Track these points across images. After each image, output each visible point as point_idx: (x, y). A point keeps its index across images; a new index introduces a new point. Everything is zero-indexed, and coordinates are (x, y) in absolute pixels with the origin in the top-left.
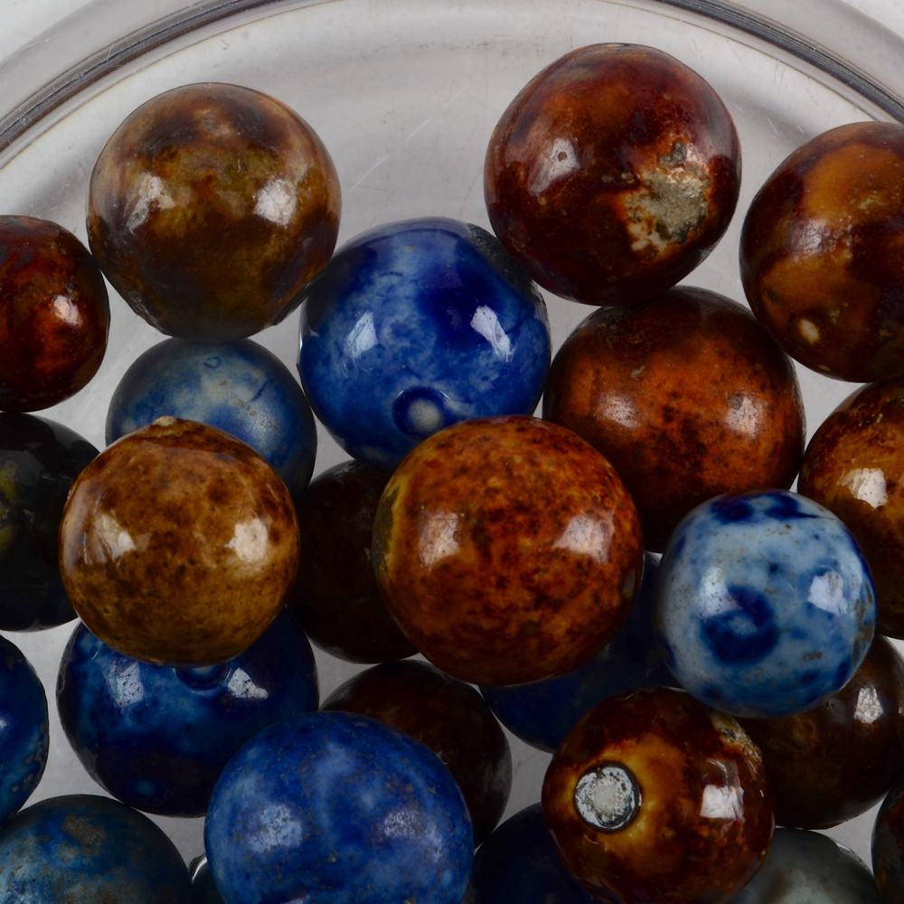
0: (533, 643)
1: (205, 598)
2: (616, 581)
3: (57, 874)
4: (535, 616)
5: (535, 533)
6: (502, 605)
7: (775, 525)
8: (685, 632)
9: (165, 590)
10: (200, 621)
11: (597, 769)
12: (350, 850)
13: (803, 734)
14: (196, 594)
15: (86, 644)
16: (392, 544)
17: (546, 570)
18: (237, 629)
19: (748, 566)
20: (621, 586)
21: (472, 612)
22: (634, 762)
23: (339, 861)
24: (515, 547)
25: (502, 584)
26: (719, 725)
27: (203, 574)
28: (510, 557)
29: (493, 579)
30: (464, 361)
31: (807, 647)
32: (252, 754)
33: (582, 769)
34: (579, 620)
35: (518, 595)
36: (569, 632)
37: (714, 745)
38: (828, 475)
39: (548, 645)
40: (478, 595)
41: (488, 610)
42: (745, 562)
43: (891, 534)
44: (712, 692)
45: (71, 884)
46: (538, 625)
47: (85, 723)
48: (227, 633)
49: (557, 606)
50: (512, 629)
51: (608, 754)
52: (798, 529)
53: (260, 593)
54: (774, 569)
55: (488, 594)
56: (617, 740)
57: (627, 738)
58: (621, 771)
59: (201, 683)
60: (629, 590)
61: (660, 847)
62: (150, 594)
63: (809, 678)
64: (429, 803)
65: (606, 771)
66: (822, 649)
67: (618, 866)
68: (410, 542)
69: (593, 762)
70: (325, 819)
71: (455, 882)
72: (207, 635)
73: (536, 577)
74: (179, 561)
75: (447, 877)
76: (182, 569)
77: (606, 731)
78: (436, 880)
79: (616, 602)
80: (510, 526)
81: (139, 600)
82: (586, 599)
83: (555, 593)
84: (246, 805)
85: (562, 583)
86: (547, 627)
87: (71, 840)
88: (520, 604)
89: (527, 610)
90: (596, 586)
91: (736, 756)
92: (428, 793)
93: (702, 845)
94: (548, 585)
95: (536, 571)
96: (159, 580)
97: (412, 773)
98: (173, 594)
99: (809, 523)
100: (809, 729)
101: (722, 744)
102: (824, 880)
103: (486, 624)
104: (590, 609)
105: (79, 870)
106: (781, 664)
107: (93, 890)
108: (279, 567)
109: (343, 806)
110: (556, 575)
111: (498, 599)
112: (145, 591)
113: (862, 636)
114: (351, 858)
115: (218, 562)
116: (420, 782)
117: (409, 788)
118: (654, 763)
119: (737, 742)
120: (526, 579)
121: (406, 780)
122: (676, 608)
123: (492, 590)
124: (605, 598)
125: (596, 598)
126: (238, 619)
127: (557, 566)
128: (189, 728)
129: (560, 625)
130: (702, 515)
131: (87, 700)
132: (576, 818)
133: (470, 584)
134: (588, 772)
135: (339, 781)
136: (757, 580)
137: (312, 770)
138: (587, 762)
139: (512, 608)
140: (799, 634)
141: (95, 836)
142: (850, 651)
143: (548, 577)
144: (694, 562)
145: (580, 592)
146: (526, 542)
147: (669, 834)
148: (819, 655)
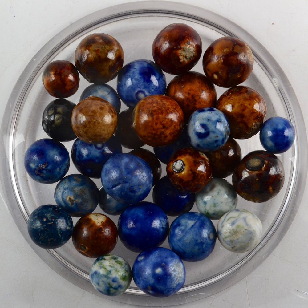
0: (163, 136)
1: (99, 128)
2: (179, 124)
3: (72, 186)
4: (163, 130)
5: (162, 114)
6: (156, 128)
7: (209, 112)
8: (192, 133)
9: (92, 126)
10: (99, 132)
11: (176, 161)
12: (129, 176)
13: (217, 156)
14: (98, 127)
15: (77, 143)
16: (135, 118)
17: (165, 121)
18: (106, 134)
19: (204, 120)
20: (180, 125)
21: (151, 130)
22: (183, 159)
23: (126, 178)
24: (159, 117)
25: (156, 124)
26: (200, 153)
27: (99, 123)
28: (158, 119)
29: (154, 123)
30: (149, 85)
31: (215, 135)
32: (109, 160)
33: (174, 162)
34: (172, 131)
35: (159, 126)
36: (170, 133)
37: (199, 156)
38: (221, 106)
39: (166, 137)
40: (152, 126)
41: (154, 129)
42: (203, 119)
43: (233, 116)
44: (198, 146)
45: (75, 188)
46: (163, 132)
47: (77, 158)
48: (104, 135)
49: (167, 128)
50: (159, 133)
51: (179, 158)
52: (213, 113)
53: (110, 127)
54: (209, 120)
55: (154, 126)
56: (180, 155)
57: (182, 155)
58: (181, 161)
59: (99, 149)
60: (181, 126)
61: (188, 175)
62: (89, 127)
63: (216, 141)
64: (144, 168)
65: (178, 161)
66: (218, 135)
67: (181, 180)
68: (138, 118)
69: (176, 160)
70: (124, 170)
71: (149, 184)
72: (100, 136)
73: (163, 122)
74: (94, 120)
75: (148, 182)
76: (95, 122)
77: (178, 154)
78: (146, 182)
79: (179, 128)
80: (157, 113)
81: (87, 128)
82: (173, 127)
83: (167, 126)
84: (108, 169)
85: (168, 124)
86: (165, 132)
87: (75, 180)
88: (160, 128)
89: (161, 129)
90: (174, 124)
91: (203, 159)
92: (143, 166)
93: (197, 174)
94: (165, 124)
95: (163, 121)
96: (91, 124)
97: (140, 162)
98: (93, 127)
99: (216, 112)
100: (219, 156)
101: (201, 156)
102: (222, 185)
103: (154, 132)
104: (174, 129)
105: (76, 186)
106: (211, 138)
107: (79, 189)
108: (113, 122)
109: (127, 168)
110: (167, 122)
111: (156, 127)
112: (88, 126)
113: (227, 133)
114: (129, 177)
115: (102, 121)
116: (142, 164)
117: (140, 165)
118: (187, 160)
119: (204, 156)
120: (161, 123)
121: (139, 163)
122: (191, 129)
123: (154, 125)
124: (176, 127)
125: (175, 127)
126: (106, 132)
127: (167, 120)
128: (97, 158)
129: (168, 132)
130: (196, 112)
131: (77, 154)
132: (173, 171)
133: (150, 124)
134: (175, 162)
135: (126, 163)
136: (205, 122)
137: (121, 161)
138: (174, 160)
139: (158, 129)
140: (214, 132)
141: (80, 180)
142: (224, 136)
143: (165, 122)
144: (194, 120)
145: (171, 126)
146: (160, 116)
147: (190, 172)
148: (218, 136)
